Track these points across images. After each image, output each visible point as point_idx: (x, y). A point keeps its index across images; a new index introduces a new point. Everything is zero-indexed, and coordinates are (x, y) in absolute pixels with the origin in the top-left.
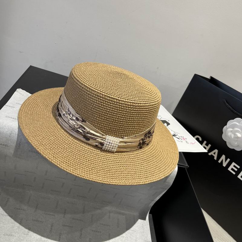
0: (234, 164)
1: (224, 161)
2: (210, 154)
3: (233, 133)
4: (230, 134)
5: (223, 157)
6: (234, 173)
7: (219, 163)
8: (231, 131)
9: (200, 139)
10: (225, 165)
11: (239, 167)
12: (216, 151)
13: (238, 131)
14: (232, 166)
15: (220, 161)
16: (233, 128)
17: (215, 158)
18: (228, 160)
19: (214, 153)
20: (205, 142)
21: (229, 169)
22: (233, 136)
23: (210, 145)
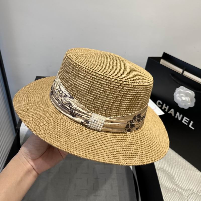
0: (185, 118)
1: (179, 116)
2: (169, 112)
3: (180, 98)
4: (178, 98)
5: (178, 114)
6: (186, 124)
7: (175, 118)
8: (179, 96)
9: (161, 103)
10: (180, 119)
11: (188, 120)
12: (173, 110)
13: (182, 96)
14: (184, 120)
15: (176, 117)
16: (179, 94)
17: (173, 115)
18: (181, 115)
19: (172, 112)
20: (164, 105)
21: (183, 121)
22: (180, 100)
23: (168, 107)
